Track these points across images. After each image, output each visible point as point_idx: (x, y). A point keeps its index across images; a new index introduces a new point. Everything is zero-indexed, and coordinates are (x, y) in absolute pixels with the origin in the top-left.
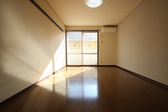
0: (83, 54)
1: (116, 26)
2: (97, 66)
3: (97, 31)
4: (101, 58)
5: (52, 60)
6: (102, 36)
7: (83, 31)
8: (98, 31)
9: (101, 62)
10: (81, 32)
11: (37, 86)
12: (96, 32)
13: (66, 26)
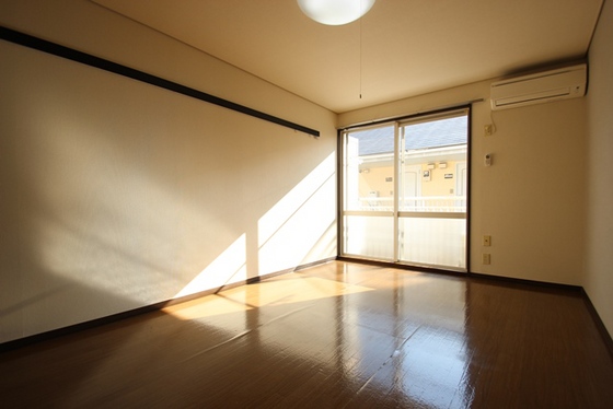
0: (399, 214)
1: (582, 58)
2: (466, 276)
3: (466, 108)
4: (489, 241)
5: (244, 236)
6: (490, 130)
7: (400, 121)
8: (469, 106)
9: (488, 260)
10: (393, 127)
11: (165, 313)
12: (462, 114)
13: (338, 115)
